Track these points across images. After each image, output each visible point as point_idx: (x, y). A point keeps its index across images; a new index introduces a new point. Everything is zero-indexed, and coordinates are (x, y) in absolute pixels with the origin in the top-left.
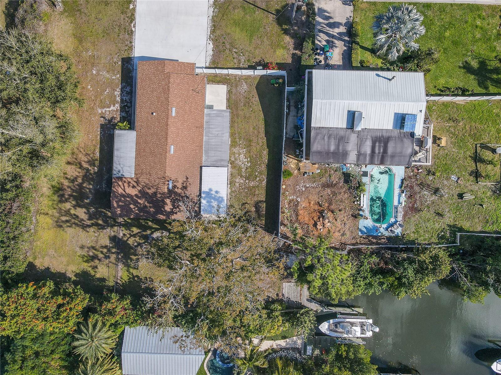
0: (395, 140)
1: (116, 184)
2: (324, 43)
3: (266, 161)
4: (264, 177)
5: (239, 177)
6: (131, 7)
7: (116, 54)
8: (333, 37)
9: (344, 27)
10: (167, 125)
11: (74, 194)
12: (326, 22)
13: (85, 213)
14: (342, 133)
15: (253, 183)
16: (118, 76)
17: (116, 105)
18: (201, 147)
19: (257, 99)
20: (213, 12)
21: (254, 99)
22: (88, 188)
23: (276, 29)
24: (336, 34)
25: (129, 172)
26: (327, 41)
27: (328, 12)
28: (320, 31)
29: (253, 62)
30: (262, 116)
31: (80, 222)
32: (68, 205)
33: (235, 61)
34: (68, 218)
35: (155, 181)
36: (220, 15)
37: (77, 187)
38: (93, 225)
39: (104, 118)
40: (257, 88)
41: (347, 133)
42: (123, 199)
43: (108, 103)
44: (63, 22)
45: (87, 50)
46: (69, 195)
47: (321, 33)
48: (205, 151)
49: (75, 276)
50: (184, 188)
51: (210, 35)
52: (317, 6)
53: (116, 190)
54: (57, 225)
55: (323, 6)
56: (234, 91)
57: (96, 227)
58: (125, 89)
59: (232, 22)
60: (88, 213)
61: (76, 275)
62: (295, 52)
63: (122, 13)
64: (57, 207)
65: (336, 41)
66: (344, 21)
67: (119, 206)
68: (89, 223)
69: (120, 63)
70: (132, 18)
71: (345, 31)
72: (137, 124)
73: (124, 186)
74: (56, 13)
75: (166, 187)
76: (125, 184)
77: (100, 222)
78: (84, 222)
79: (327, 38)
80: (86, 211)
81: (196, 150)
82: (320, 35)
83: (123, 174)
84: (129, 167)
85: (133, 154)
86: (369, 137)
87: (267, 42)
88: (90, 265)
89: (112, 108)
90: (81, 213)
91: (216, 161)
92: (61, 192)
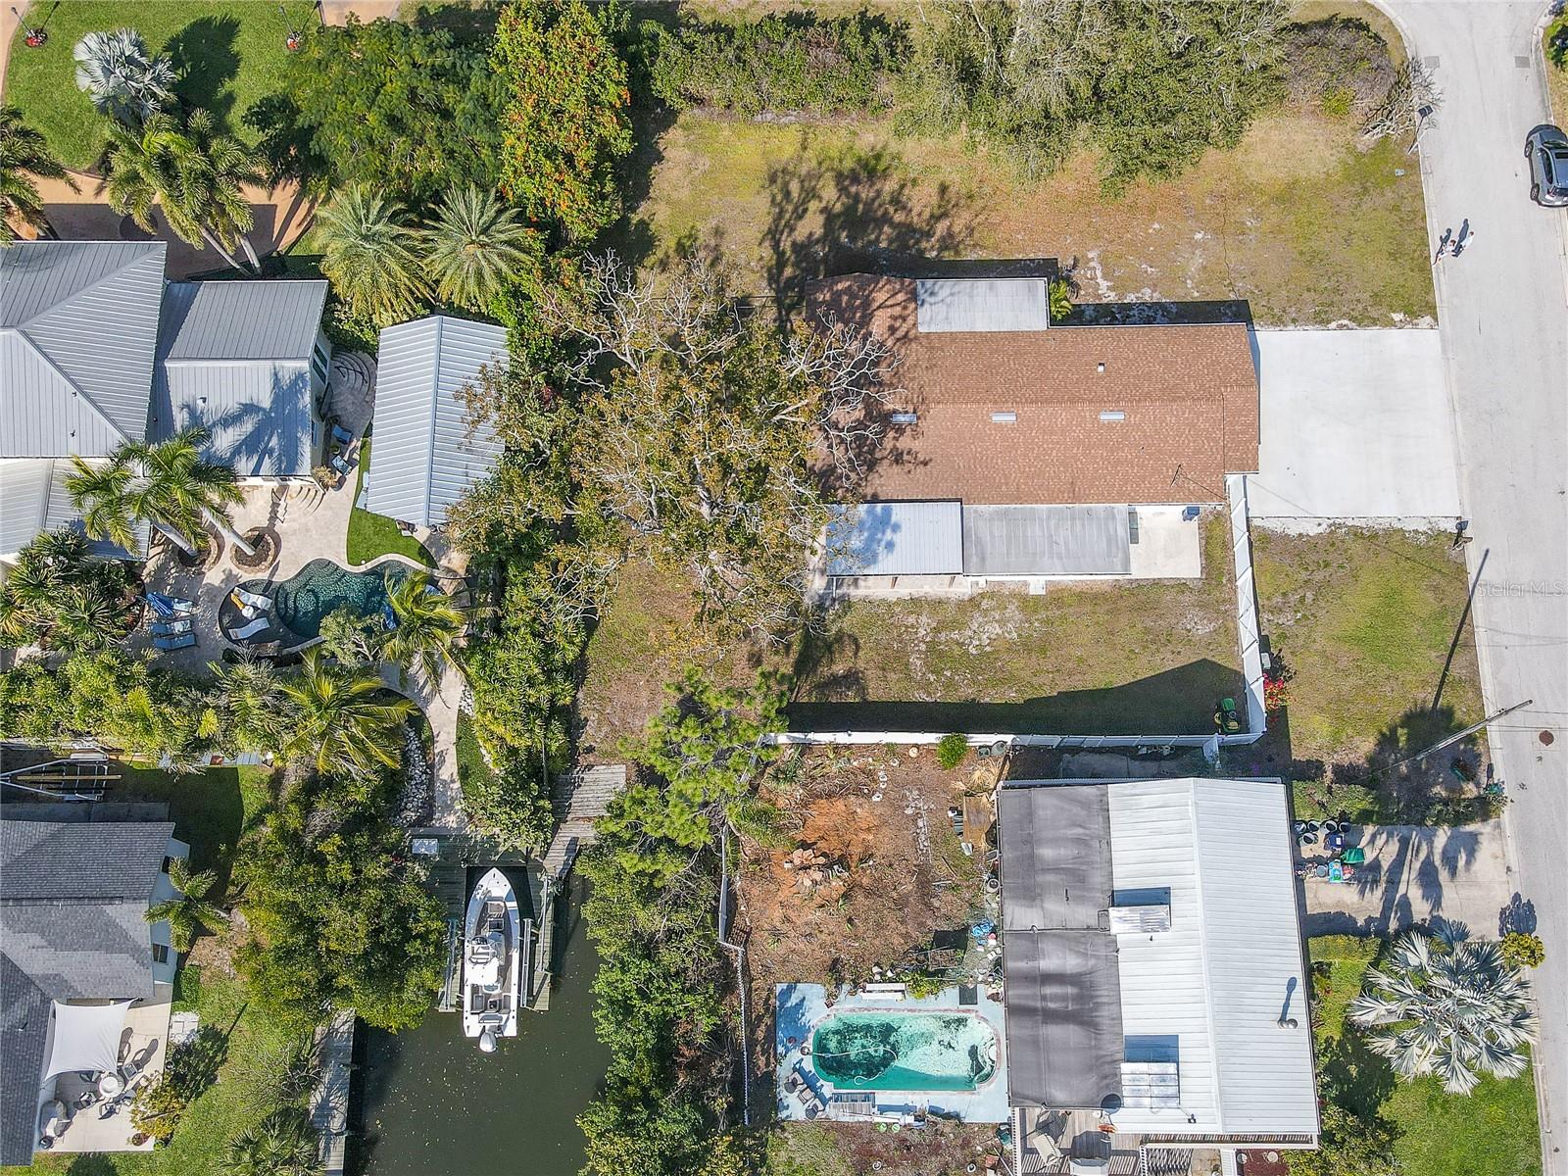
0: (1090, 1048)
1: (898, 286)
2: (1369, 857)
3: (987, 700)
4: (938, 696)
5: (934, 625)
6: (1397, 317)
7: (1257, 287)
8: (1393, 883)
9: (1428, 917)
10: (1072, 401)
11: (861, 206)
12: (1438, 862)
13: (811, 234)
14: (1097, 879)
15: (918, 663)
16: (1196, 294)
17: (1113, 294)
18: (1019, 500)
19: (1169, 666)
20: (1416, 532)
21: (1170, 656)
22: (877, 238)
23: (1395, 712)
24: (1402, 890)
25: (931, 319)
26: (1376, 866)
27: (1468, 863)
28: (1404, 843)
29: (1280, 650)
30: (1120, 680)
31: (788, 221)
32: (829, 192)
33: (1278, 599)
34: (796, 195)
35: (912, 379)
36: (1410, 552)
37: (880, 213)
38: (780, 254)
39: (1074, 266)
40: (1204, 662)
41: (1099, 895)
42: (858, 302)
43: (1117, 274)
44: (1327, 153)
45: (1258, 216)
46: (857, 195)
47: (1397, 845)
48: (1007, 510)
49: (642, 222)
50: (898, 458)
51: (1347, 526)
52: (1483, 831)
53: (880, 285)
54: (775, 173)
55: (1486, 849)
56: (1187, 598)
57: (774, 262)
58: (1160, 312)
59: (1394, 584)
60: (810, 241)
61: (643, 224)
62: (1329, 769)
63: (1376, 295)
64: (823, 169)
65: (1379, 892)
66: (1448, 914)
67: (839, 294)
68: (786, 245)
69: (1232, 296)
70: (1363, 320)
71: (1417, 918)
72: (1069, 332)
73: (891, 306)
74: (1349, 136)
75: (898, 407)
76: (898, 308)
77: (788, 272)
78: (785, 234)
79: (1385, 865)
80: (816, 236)
81: (1007, 484)
82: (1391, 842)
83: (926, 306)
84: (947, 318)
85: (982, 326)
86: (1092, 962)
87: (1347, 685)
88: (671, 252)
89: (1104, 284)
90: (812, 225)
91: (979, 541)
92: (863, 175)
